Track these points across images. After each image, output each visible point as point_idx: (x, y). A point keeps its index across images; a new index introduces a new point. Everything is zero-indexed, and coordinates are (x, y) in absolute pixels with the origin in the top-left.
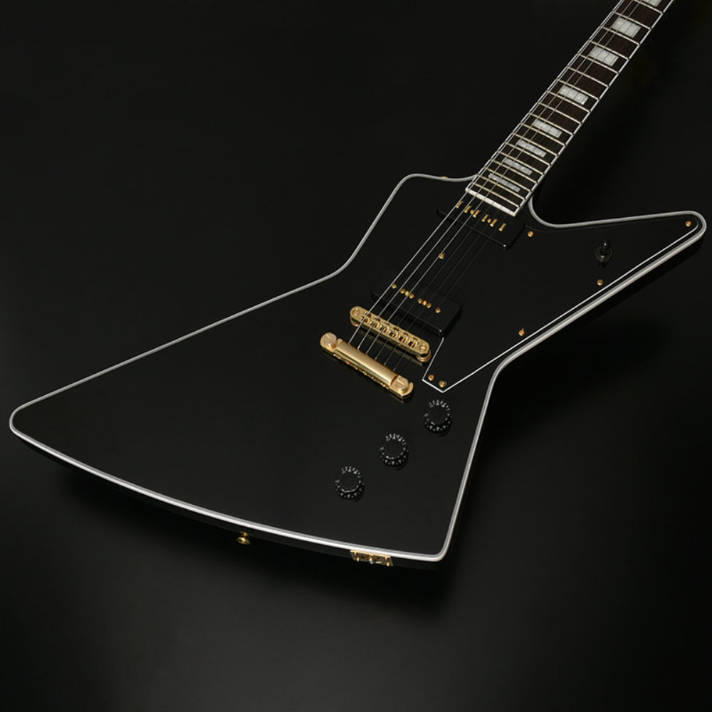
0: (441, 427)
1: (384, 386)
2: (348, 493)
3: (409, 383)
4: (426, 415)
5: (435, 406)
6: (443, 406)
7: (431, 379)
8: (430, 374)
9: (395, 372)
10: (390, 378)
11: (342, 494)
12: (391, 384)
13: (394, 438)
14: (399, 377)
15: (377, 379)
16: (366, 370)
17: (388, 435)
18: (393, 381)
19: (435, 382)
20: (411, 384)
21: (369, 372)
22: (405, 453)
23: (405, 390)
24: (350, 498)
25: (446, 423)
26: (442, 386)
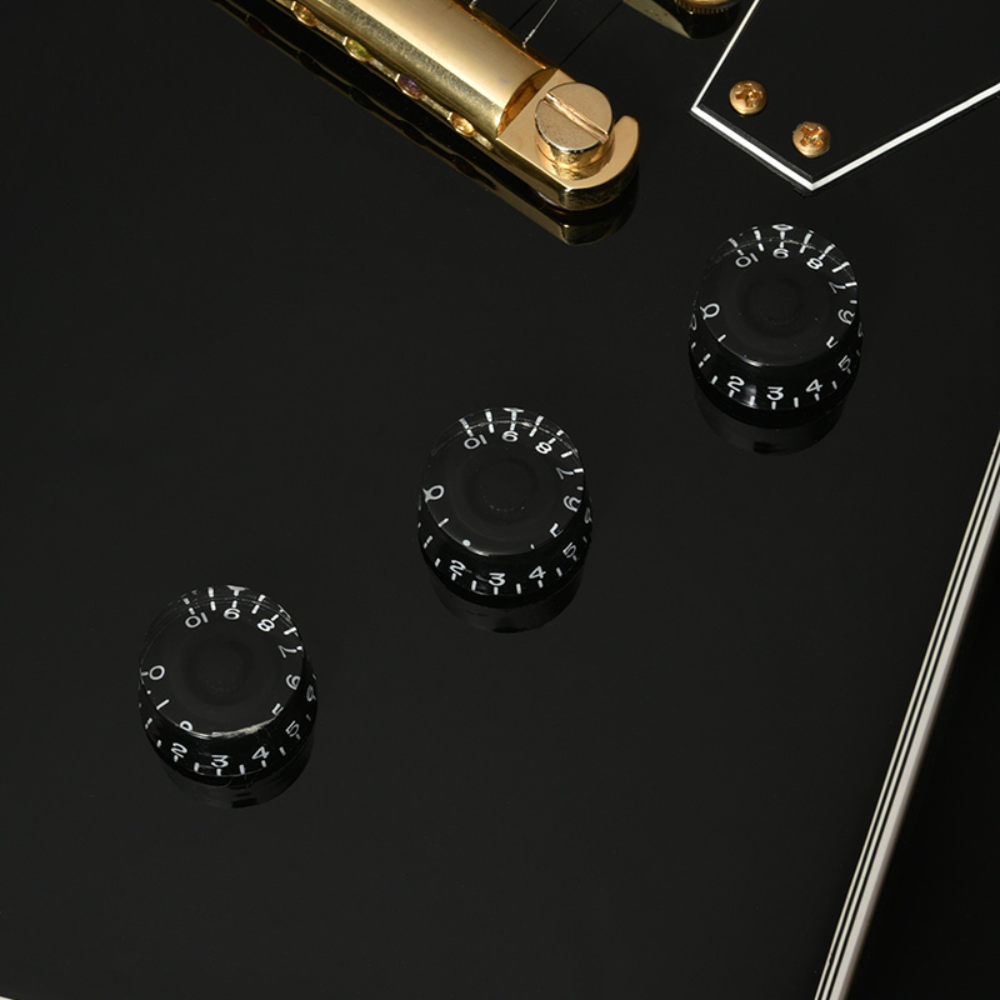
0: (794, 387)
1: (465, 127)
2: (219, 746)
3: (616, 119)
4: (711, 311)
5: (766, 256)
6: (814, 264)
7: (741, 107)
8: (743, 78)
9: (535, 50)
10: (503, 81)
11: (179, 750)
12: (507, 119)
13: (511, 434)
14: (559, 76)
15: (424, 85)
16: (359, 26)
17: (476, 418)
18: (518, 100)
19: (771, 128)
20: (628, 131)
21: (377, 39)
22: (574, 528)
23: (590, 157)
24: (230, 776)
25: (823, 365)
26: (807, 150)
